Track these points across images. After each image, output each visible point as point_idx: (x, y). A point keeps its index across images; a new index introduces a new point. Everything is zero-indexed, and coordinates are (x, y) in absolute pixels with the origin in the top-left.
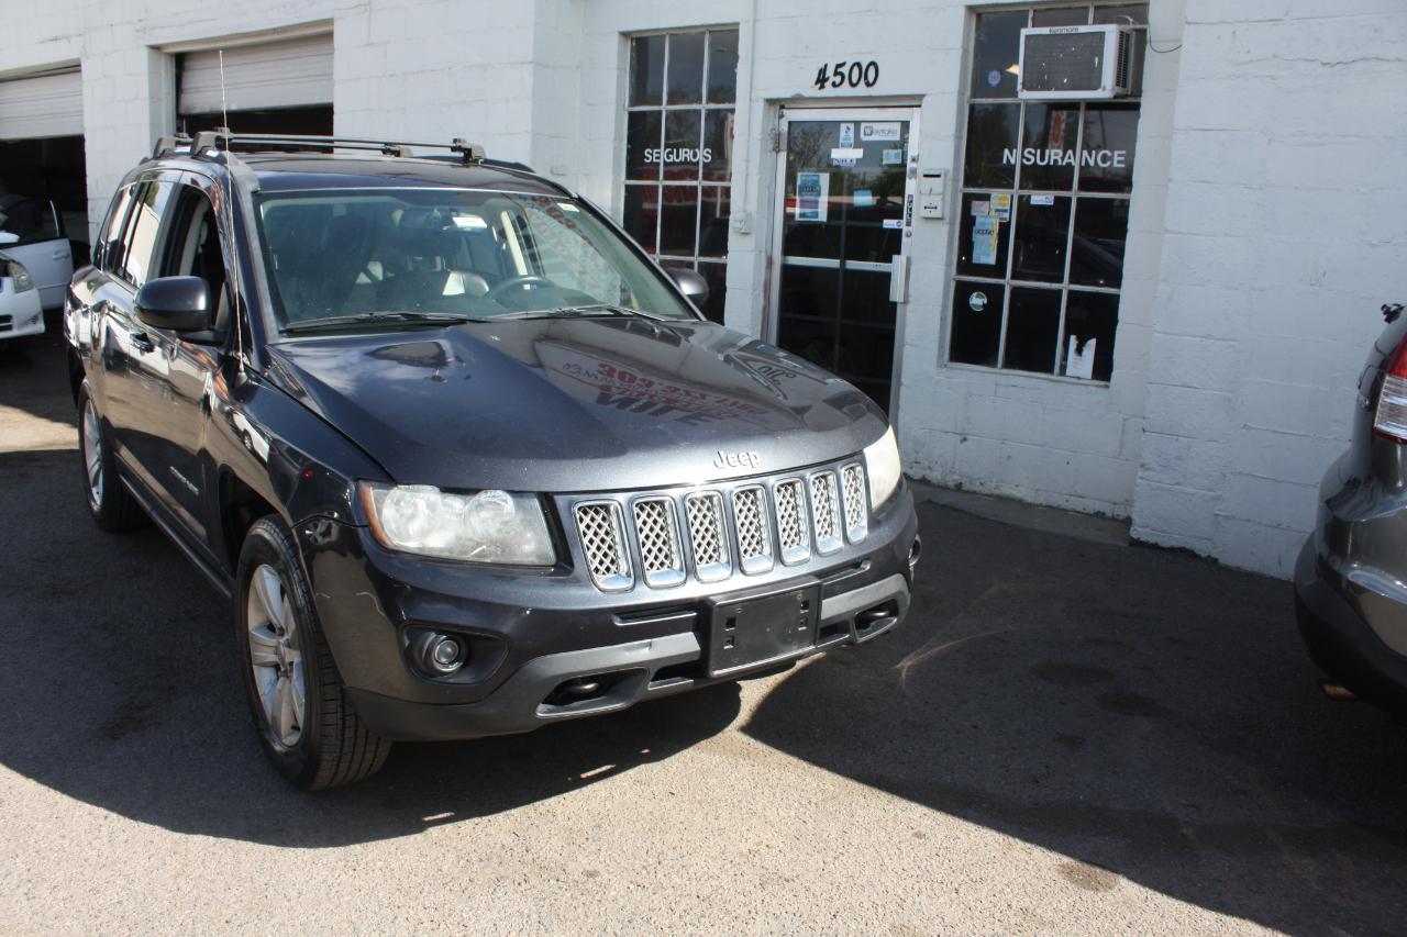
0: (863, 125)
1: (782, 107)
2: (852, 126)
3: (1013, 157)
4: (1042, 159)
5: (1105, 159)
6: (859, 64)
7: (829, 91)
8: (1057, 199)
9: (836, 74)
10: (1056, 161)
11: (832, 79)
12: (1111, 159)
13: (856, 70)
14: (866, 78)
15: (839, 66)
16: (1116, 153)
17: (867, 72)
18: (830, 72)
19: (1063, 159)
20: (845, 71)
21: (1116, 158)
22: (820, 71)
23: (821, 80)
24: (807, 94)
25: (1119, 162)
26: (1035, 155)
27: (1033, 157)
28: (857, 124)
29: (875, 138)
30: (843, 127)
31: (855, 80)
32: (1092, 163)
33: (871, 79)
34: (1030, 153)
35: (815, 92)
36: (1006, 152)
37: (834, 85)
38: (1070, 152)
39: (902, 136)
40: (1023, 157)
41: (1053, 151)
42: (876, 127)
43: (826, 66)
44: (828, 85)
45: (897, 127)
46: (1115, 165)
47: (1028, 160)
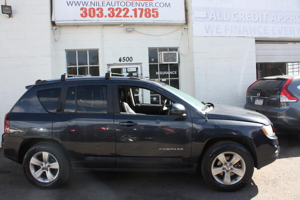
0: (128, 69)
1: (109, 66)
2: (125, 69)
3: (158, 73)
4: (163, 73)
5: (173, 73)
6: (128, 57)
7: (122, 62)
8: (166, 80)
9: (123, 59)
10: (165, 73)
11: (122, 60)
12: (174, 73)
13: (127, 58)
14: (130, 60)
15: (124, 58)
16: (175, 72)
17: (130, 59)
18: (122, 59)
19: (167, 73)
20: (125, 58)
21: (175, 73)
22: (120, 59)
23: (120, 60)
24: (117, 63)
25: (176, 73)
26: (162, 73)
27: (161, 73)
28: (127, 68)
29: (131, 71)
30: (123, 69)
31: (127, 60)
32: (171, 73)
33: (131, 60)
34: (161, 72)
35: (119, 62)
36: (157, 72)
37: (123, 61)
38: (168, 72)
39: (136, 70)
40: (160, 73)
41: (165, 72)
42: (131, 69)
43: (121, 58)
44: (122, 61)
45: (135, 69)
46: (175, 74)
47: (161, 74)
